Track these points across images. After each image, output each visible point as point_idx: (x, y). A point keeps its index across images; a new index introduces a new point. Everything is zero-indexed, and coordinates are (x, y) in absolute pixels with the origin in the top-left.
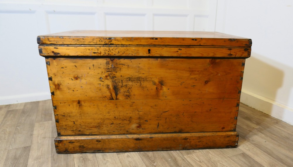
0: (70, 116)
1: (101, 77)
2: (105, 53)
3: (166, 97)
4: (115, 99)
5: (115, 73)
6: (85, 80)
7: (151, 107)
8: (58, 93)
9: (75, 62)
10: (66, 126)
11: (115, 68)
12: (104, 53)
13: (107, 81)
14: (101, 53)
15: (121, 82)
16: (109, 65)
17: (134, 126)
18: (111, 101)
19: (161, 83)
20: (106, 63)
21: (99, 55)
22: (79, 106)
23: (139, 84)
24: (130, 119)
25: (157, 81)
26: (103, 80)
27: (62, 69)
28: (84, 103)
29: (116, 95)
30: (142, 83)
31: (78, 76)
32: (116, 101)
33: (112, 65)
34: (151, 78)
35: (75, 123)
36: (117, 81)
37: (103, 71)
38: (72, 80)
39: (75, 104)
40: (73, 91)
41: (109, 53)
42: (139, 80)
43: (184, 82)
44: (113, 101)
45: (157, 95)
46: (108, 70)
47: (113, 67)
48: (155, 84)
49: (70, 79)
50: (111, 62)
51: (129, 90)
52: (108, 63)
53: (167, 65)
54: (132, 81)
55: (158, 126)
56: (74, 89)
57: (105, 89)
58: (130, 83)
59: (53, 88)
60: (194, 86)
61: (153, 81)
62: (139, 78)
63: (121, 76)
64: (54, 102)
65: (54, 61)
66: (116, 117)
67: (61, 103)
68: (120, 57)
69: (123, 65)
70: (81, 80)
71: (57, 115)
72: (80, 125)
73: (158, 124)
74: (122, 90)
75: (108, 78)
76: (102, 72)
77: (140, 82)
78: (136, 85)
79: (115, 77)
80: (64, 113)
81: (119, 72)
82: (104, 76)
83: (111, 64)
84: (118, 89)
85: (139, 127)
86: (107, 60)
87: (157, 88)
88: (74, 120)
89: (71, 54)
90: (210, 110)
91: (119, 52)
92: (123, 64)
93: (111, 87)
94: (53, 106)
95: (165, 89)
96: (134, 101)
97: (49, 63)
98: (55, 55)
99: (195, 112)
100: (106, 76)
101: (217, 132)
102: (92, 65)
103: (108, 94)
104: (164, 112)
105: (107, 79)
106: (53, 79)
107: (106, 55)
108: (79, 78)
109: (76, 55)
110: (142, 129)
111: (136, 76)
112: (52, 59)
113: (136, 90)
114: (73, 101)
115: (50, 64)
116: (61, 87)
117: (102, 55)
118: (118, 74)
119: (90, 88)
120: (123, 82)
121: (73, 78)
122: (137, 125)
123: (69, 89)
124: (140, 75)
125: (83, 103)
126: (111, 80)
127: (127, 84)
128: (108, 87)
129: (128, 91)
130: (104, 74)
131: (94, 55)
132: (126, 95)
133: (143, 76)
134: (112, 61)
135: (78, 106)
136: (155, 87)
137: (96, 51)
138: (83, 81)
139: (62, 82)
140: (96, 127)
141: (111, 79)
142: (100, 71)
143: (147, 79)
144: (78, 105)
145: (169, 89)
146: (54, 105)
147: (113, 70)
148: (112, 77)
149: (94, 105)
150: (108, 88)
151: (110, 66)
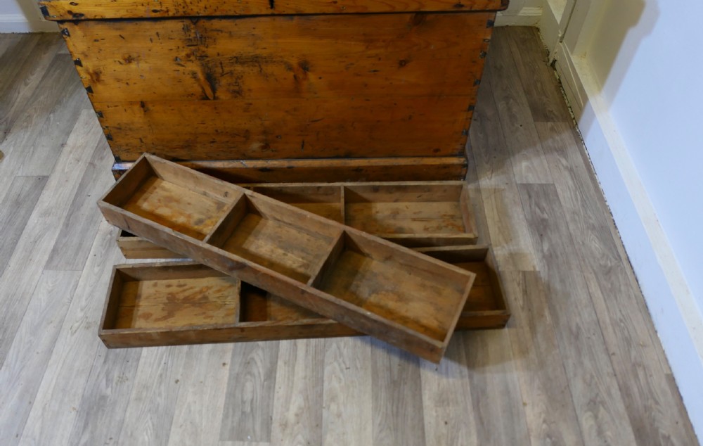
0: (130, 129)
1: (177, 57)
2: (178, 11)
3: (315, 93)
4: (212, 98)
5: (205, 49)
6: (146, 62)
7: (287, 112)
8: (99, 88)
9: (119, 29)
10: (127, 145)
11: (203, 39)
12: (175, 12)
13: (190, 64)
14: (168, 11)
15: (220, 65)
16: (189, 33)
17: (256, 146)
18: (205, 101)
19: (305, 66)
20: (183, 29)
21: (166, 15)
22: (145, 111)
23: (256, 69)
24: (247, 135)
25: (294, 62)
26: (182, 63)
27: (96, 43)
28: (153, 106)
29: (214, 90)
30: (264, 67)
31: (130, 56)
32: (216, 101)
33: (195, 33)
34: (281, 57)
35: (144, 140)
36: (210, 65)
37: (180, 44)
38: (121, 63)
39: (137, 108)
40: (127, 84)
41: (184, 10)
42: (256, 61)
43: (352, 64)
44: (208, 101)
45: (297, 89)
46: (190, 44)
47: (198, 36)
48: (290, 68)
49: (115, 61)
50: (193, 26)
51: (239, 81)
52: (186, 29)
53: (315, 30)
54: (242, 63)
55: (303, 146)
56: (128, 81)
57: (189, 80)
58: (239, 68)
59: (87, 80)
60: (375, 71)
61: (285, 63)
62: (257, 57)
63: (218, 55)
64: (95, 104)
65: (76, 28)
66: (219, 131)
67: (108, 107)
68: (210, 18)
69: (220, 33)
70: (138, 63)
71: (107, 127)
72: (153, 144)
73: (303, 142)
74: (224, 81)
75: (192, 58)
76: (178, 47)
77: (260, 66)
78: (251, 72)
79: (207, 57)
80: (119, 124)
81: (214, 46)
82: (184, 54)
83: (193, 31)
84: (215, 79)
85: (266, 146)
86: (185, 23)
87: (295, 76)
88: (141, 136)
89: (108, 16)
90: (410, 118)
91: (206, 8)
92: (219, 31)
93: (200, 76)
94: (96, 112)
95: (312, 77)
96: (250, 101)
97: (67, 32)
98: (75, 19)
99: (378, 121)
100: (188, 56)
101: (422, 156)
102: (154, 33)
103: (197, 89)
104: (313, 121)
105: (190, 60)
106: (83, 63)
107: (179, 15)
108: (133, 59)
109: (118, 16)
110: (273, 151)
111: (249, 53)
112: (72, 24)
113: (252, 81)
114: (131, 103)
115: (71, 34)
116: (102, 77)
117: (171, 14)
118: (211, 51)
119: (159, 79)
120: (223, 65)
121: (121, 61)
122: (262, 144)
123: (119, 80)
124: (258, 52)
125: (150, 107)
126: (198, 62)
127: (232, 68)
128: (194, 75)
129: (236, 83)
130: (183, 51)
131: (154, 15)
132: (234, 91)
133: (264, 53)
134: (195, 24)
135: (143, 112)
136: (291, 74)
137: (158, 8)
138: (143, 65)
139: (102, 68)
140: (182, 147)
141: (199, 60)
142: (172, 45)
143: (274, 59)
144: (142, 109)
145: (320, 78)
146: (97, 110)
147: (199, 43)
148: (201, 56)
149: (172, 110)
150: (195, 78)
151: (193, 35)
